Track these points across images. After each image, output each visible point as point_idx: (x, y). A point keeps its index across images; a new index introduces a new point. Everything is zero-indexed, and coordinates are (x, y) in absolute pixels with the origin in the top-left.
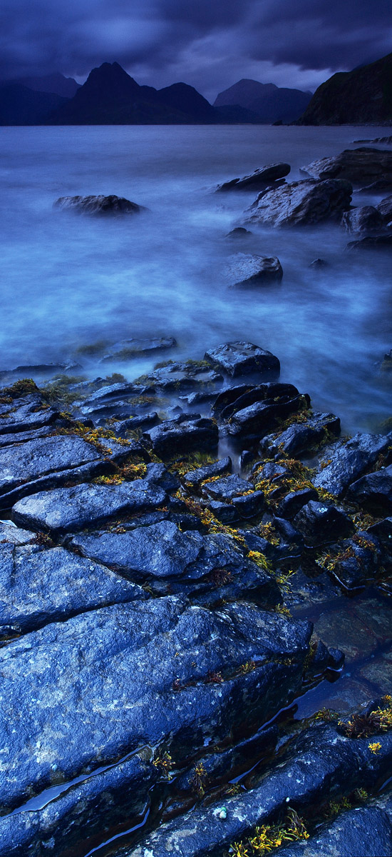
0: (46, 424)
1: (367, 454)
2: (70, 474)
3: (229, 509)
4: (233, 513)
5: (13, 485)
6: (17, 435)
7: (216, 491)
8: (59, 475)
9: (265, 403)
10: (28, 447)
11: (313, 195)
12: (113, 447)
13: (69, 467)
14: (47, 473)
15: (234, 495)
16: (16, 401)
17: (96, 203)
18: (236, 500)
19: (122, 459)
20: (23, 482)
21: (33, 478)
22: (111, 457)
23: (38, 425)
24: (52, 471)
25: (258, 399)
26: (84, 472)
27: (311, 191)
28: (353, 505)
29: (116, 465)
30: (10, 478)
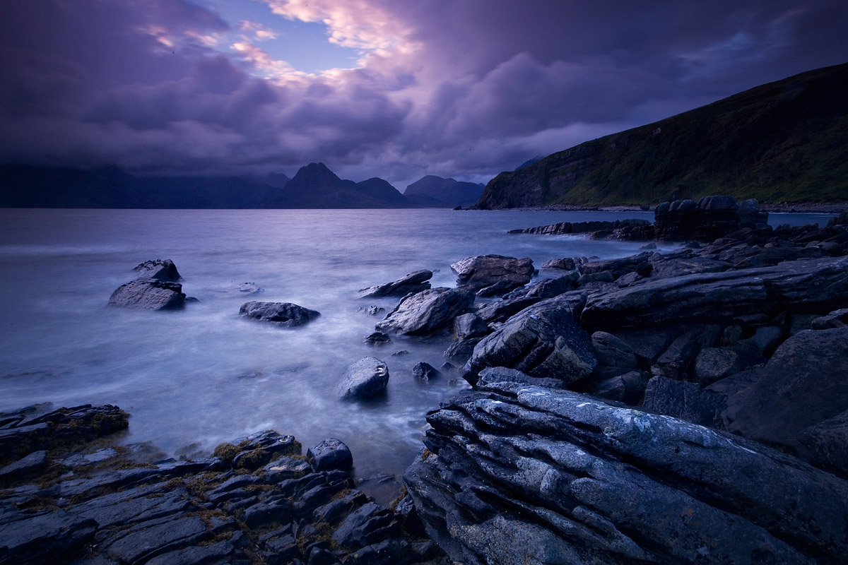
0: (181, 510)
1: (363, 517)
2: (183, 542)
3: (275, 556)
4: (277, 559)
5: (149, 551)
6: (160, 519)
7: (272, 546)
8: (176, 543)
9: (322, 486)
10: (164, 527)
11: (435, 304)
12: (216, 522)
13: (185, 537)
14: (170, 542)
15: (280, 548)
16: (166, 494)
17: (274, 310)
18: (280, 550)
19: (220, 529)
20: (155, 549)
21: (161, 546)
22: (212, 529)
23: (176, 511)
24: (174, 541)
25: (318, 484)
26: (192, 540)
27: (434, 301)
28: (348, 549)
29: (214, 534)
30: (147, 548)
